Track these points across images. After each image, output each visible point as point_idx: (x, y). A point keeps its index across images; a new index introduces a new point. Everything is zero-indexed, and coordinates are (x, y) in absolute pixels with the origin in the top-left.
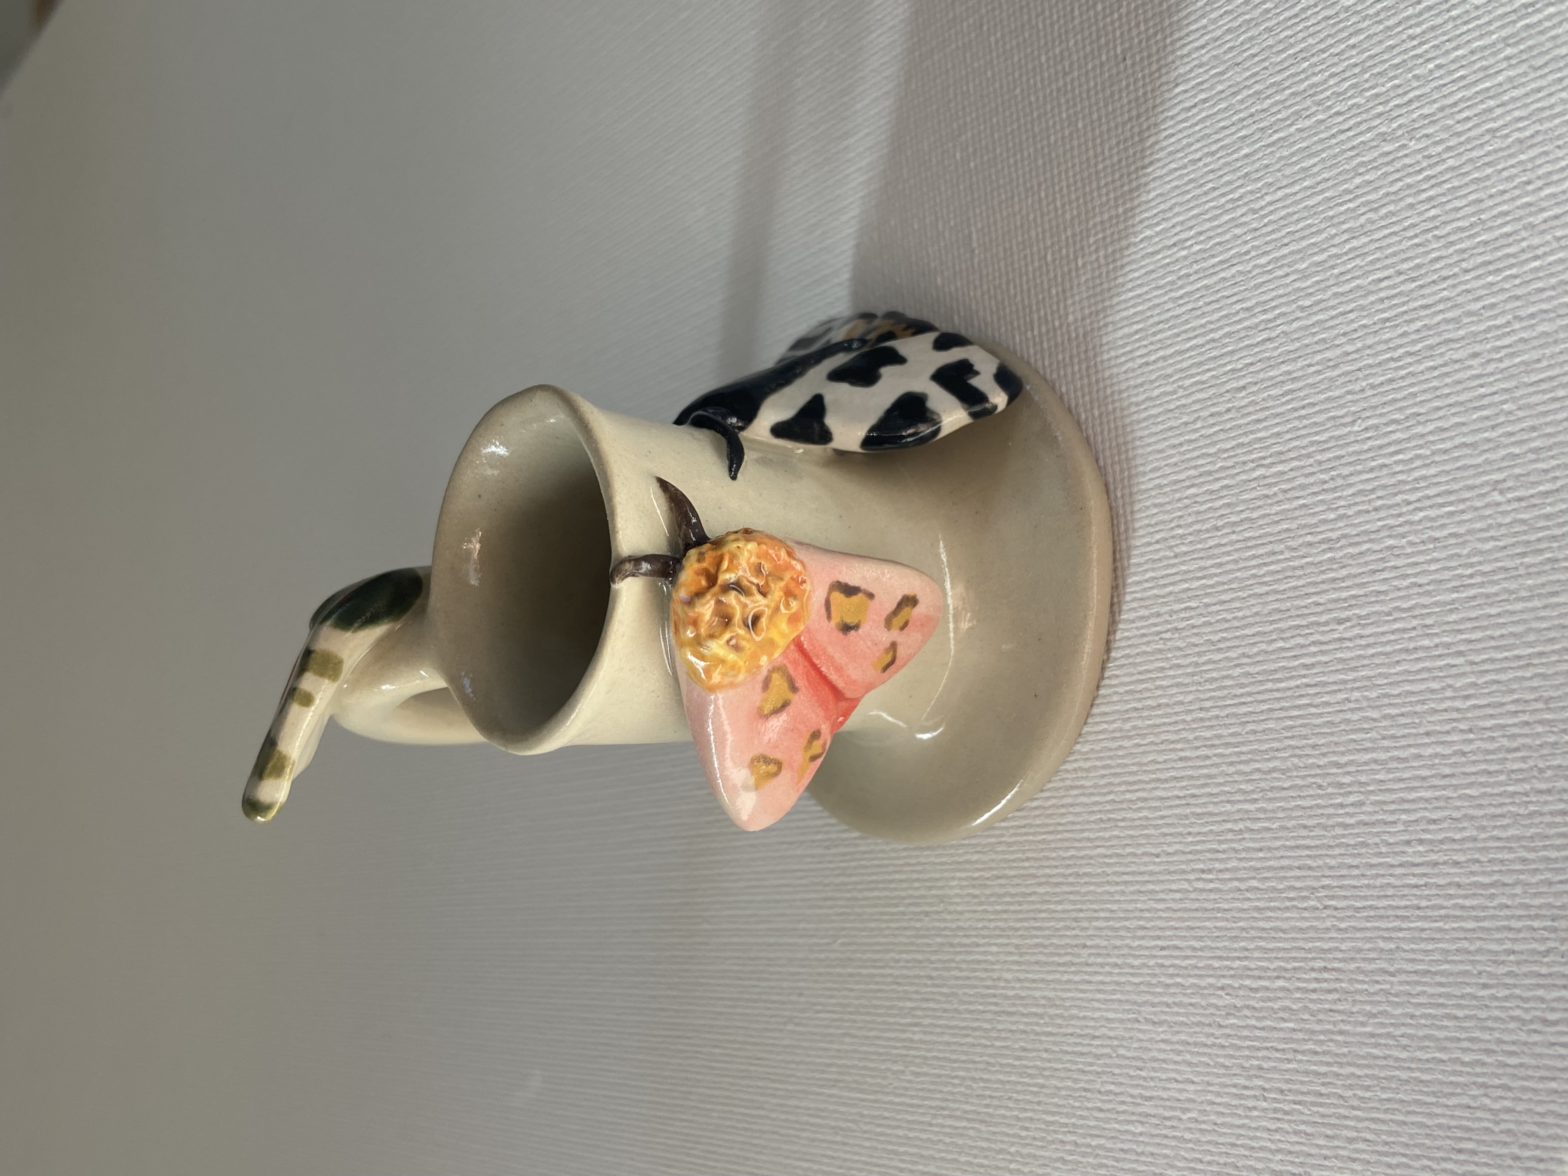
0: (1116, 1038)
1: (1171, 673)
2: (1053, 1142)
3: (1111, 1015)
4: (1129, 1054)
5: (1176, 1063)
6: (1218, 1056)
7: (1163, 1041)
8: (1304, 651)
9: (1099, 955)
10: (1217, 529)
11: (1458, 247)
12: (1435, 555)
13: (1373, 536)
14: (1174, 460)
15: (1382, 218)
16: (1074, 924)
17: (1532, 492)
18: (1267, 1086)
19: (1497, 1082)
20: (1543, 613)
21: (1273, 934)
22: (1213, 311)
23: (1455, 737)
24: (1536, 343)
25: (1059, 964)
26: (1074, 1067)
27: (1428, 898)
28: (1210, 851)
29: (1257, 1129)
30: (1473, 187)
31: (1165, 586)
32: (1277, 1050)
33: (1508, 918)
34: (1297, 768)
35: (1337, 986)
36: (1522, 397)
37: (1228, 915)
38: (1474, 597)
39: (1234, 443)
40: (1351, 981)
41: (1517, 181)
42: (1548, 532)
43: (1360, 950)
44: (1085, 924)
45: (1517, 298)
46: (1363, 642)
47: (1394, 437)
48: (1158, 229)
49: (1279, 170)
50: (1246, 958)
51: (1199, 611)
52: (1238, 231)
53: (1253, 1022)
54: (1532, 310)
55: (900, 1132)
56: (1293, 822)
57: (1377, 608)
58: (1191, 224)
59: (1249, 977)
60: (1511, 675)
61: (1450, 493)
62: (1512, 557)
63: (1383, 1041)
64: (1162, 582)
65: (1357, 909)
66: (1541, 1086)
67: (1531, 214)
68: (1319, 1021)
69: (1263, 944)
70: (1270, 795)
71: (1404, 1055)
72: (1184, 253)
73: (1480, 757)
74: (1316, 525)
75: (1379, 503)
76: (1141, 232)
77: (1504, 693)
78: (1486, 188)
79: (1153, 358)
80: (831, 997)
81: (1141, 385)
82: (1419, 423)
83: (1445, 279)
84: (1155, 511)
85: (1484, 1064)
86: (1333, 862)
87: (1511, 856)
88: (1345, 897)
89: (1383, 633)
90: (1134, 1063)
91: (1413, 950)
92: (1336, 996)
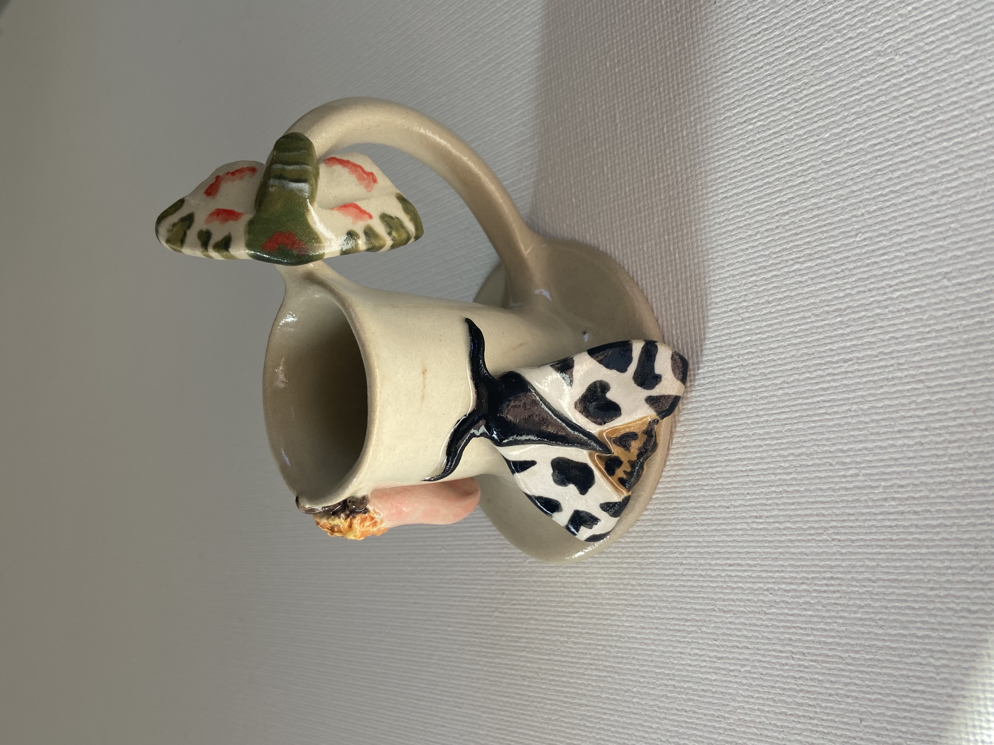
0: (700, 621)
1: (739, 393)
2: (660, 685)
3: (697, 607)
4: (709, 631)
5: (737, 636)
6: (764, 632)
7: (730, 623)
8: (823, 379)
9: (690, 569)
10: (769, 302)
11: (925, 124)
12: (906, 319)
13: (867, 307)
14: (742, 259)
15: (877, 105)
16: (676, 550)
17: (967, 279)
18: (794, 651)
19: (939, 648)
20: (973, 356)
21: (800, 556)
22: (769, 164)
23: (916, 434)
24: (973, 185)
25: (665, 575)
26: (674, 639)
27: (897, 534)
28: (761, 504)
29: (787, 677)
30: (935, 86)
31: (735, 338)
32: (801, 628)
33: (947, 546)
34: (817, 453)
35: (839, 588)
36: (963, 219)
37: (772, 545)
38: (931, 346)
39: (780, 248)
40: (848, 586)
41: (963, 82)
42: (978, 305)
43: (854, 567)
44: (682, 550)
45: (962, 156)
46: (860, 374)
47: (882, 244)
48: (735, 112)
49: (812, 74)
50: (783, 571)
51: (756, 354)
52: (785, 113)
53: (786, 611)
54: (971, 164)
55: (564, 679)
56: (814, 487)
57: (869, 352)
58: (755, 108)
59: (784, 583)
60: (952, 395)
61: (916, 280)
62: (954, 320)
63: (867, 623)
64: (733, 336)
65: (853, 541)
66: (966, 651)
67: (971, 103)
68: (828, 611)
69: (793, 562)
70: (800, 469)
71: (881, 631)
72: (751, 127)
73: (932, 446)
74: (831, 300)
75: (872, 286)
76: (724, 113)
77: (948, 406)
78: (943, 86)
79: (730, 194)
80: (523, 595)
81: (722, 211)
82: (898, 236)
83: (916, 144)
84: (730, 291)
85: (930, 637)
86: (838, 512)
87: (950, 508)
88: (845, 533)
89: (872, 369)
90: (712, 636)
91: (887, 567)
92: (838, 595)
